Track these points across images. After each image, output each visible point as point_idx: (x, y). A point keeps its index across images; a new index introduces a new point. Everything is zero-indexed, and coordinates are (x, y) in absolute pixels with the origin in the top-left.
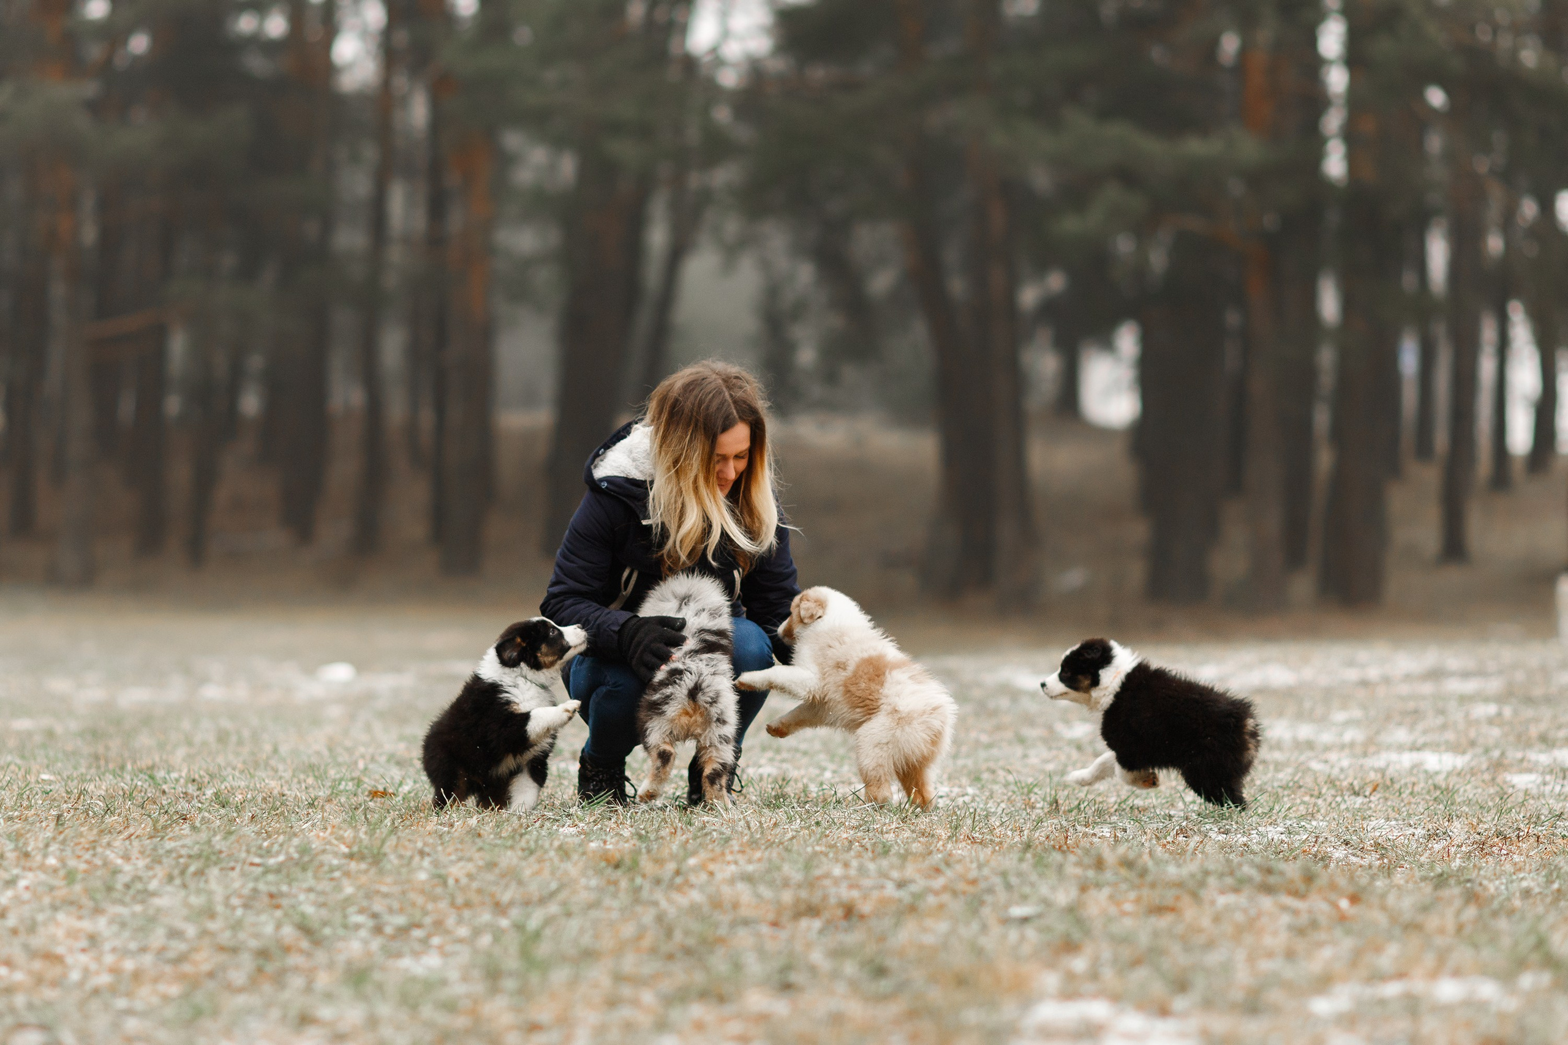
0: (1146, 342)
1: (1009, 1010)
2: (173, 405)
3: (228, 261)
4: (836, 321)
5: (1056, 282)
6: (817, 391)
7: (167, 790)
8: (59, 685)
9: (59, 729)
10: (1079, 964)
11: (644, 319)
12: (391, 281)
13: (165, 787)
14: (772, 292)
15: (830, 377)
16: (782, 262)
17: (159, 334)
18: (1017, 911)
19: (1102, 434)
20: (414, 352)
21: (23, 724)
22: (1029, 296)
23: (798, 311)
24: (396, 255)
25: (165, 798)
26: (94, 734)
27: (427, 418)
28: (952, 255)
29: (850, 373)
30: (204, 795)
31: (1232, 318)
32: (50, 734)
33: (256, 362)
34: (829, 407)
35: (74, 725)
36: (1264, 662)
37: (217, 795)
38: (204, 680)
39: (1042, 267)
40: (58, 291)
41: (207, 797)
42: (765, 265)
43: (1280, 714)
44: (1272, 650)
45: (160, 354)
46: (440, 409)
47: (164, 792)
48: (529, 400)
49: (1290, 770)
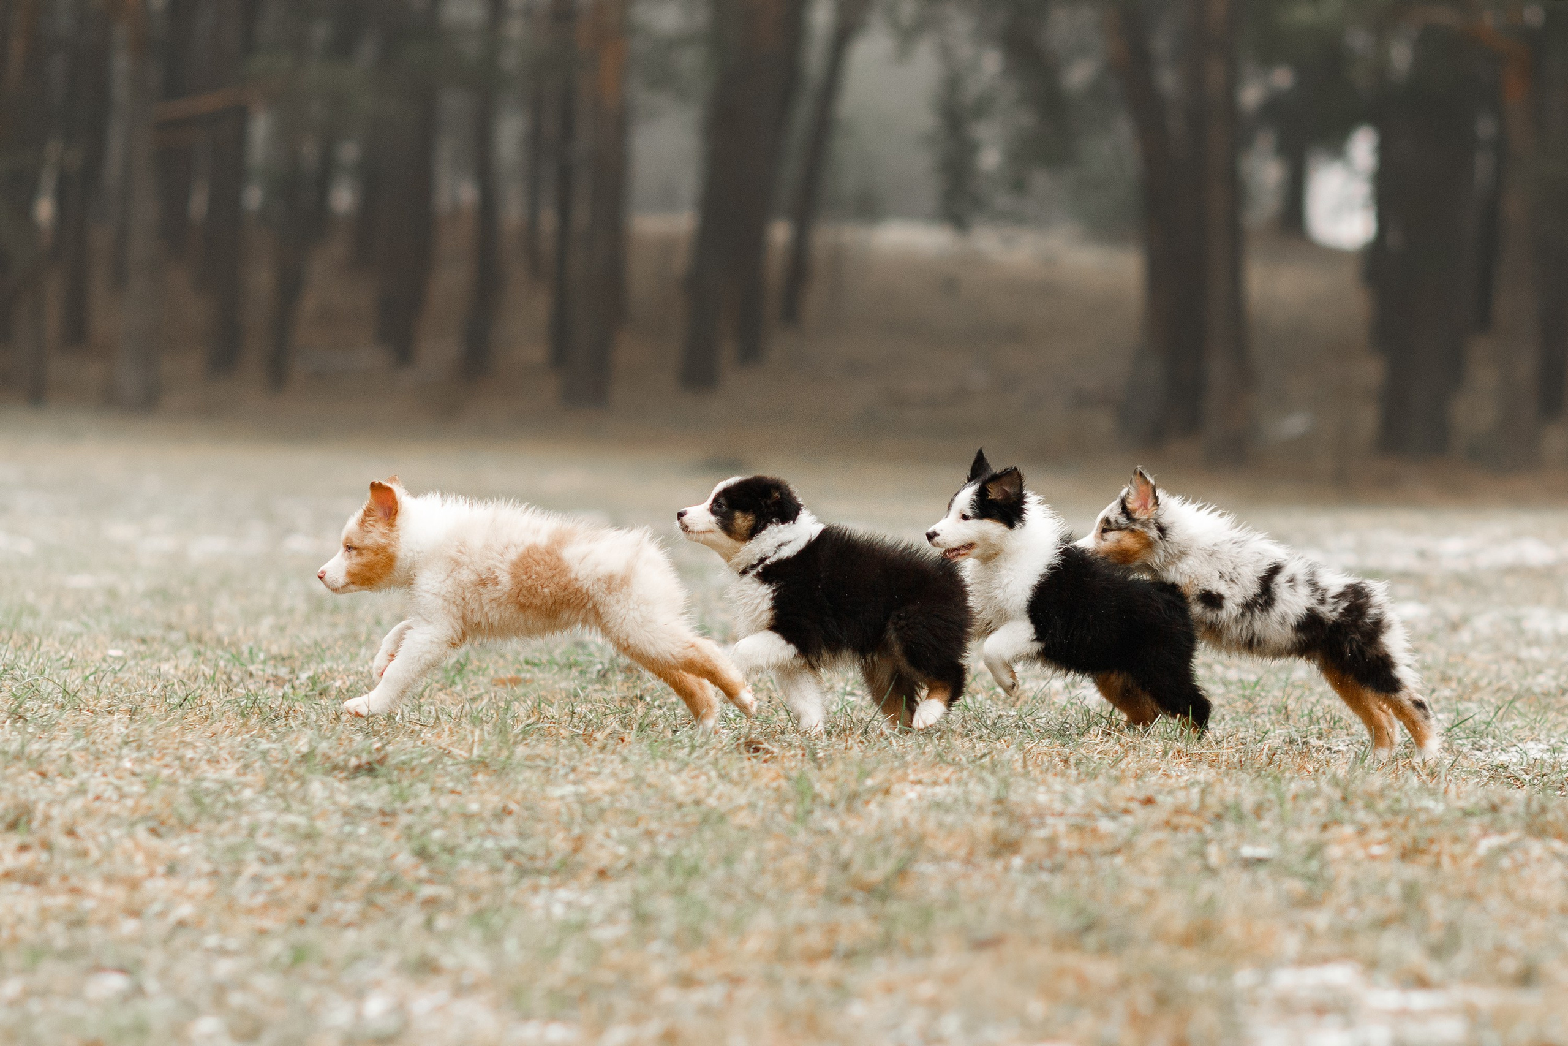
0: (1384, 151)
1: (1244, 978)
2: (254, 197)
3: (321, 32)
4: (1026, 119)
5: (1282, 78)
6: (1003, 200)
7: (254, 672)
8: (120, 531)
9: (124, 589)
10: (1321, 919)
11: (803, 112)
12: (511, 61)
13: (252, 668)
14: (953, 82)
15: (1019, 186)
16: (965, 50)
17: (240, 115)
18: (1248, 851)
19: (1330, 255)
20: (534, 141)
21: (82, 581)
22: (1251, 95)
23: (982, 108)
24: (515, 29)
25: (252, 681)
26: (162, 595)
27: (548, 220)
28: (1162, 43)
29: (1041, 180)
30: (297, 678)
31: (1485, 127)
32: (112, 593)
33: (349, 152)
34: (1017, 219)
35: (140, 584)
36: (1518, 535)
37: (313, 680)
38: (290, 530)
39: (1268, 59)
40: (121, 64)
41: (302, 681)
42: (946, 52)
43: (1538, 601)
44: (1527, 520)
45: (240, 139)
46: (564, 209)
47: (251, 675)
48: (667, 201)
49: (1551, 672)
